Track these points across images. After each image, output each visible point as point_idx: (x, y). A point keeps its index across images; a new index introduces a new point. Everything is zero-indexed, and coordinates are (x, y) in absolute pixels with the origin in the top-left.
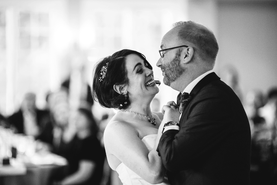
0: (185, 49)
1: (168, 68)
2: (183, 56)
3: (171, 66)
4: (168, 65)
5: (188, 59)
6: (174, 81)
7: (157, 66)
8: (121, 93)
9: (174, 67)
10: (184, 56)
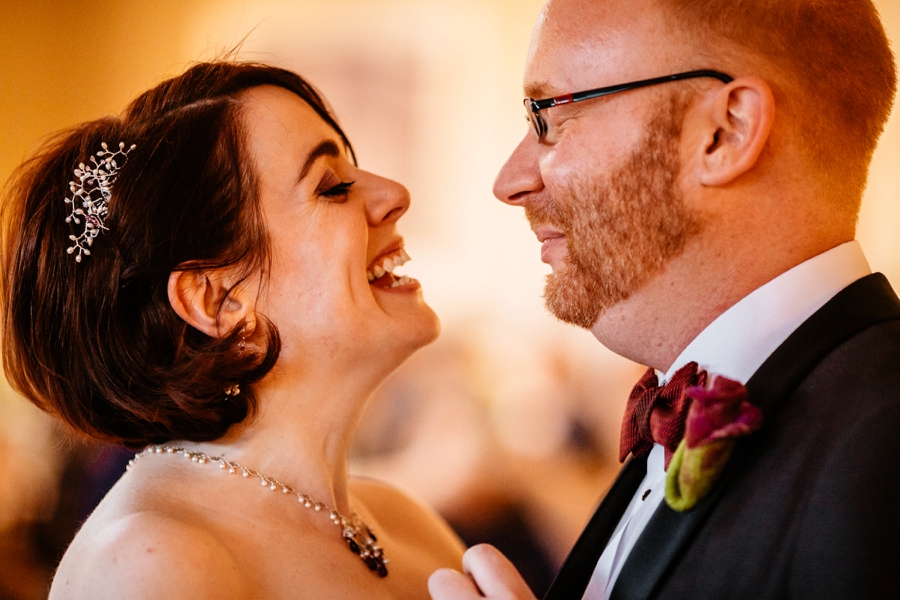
0: (709, 94)
1: (594, 215)
2: (698, 135)
3: (614, 201)
4: (595, 197)
5: (736, 157)
6: (625, 296)
7: (498, 194)
8: (217, 324)
9: (636, 205)
10: (707, 139)
